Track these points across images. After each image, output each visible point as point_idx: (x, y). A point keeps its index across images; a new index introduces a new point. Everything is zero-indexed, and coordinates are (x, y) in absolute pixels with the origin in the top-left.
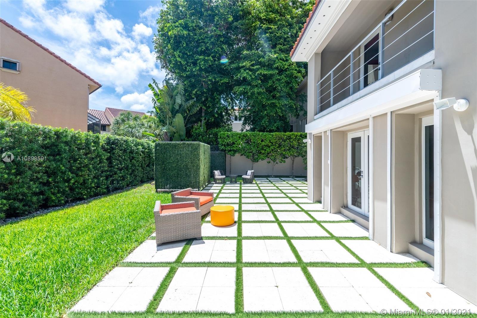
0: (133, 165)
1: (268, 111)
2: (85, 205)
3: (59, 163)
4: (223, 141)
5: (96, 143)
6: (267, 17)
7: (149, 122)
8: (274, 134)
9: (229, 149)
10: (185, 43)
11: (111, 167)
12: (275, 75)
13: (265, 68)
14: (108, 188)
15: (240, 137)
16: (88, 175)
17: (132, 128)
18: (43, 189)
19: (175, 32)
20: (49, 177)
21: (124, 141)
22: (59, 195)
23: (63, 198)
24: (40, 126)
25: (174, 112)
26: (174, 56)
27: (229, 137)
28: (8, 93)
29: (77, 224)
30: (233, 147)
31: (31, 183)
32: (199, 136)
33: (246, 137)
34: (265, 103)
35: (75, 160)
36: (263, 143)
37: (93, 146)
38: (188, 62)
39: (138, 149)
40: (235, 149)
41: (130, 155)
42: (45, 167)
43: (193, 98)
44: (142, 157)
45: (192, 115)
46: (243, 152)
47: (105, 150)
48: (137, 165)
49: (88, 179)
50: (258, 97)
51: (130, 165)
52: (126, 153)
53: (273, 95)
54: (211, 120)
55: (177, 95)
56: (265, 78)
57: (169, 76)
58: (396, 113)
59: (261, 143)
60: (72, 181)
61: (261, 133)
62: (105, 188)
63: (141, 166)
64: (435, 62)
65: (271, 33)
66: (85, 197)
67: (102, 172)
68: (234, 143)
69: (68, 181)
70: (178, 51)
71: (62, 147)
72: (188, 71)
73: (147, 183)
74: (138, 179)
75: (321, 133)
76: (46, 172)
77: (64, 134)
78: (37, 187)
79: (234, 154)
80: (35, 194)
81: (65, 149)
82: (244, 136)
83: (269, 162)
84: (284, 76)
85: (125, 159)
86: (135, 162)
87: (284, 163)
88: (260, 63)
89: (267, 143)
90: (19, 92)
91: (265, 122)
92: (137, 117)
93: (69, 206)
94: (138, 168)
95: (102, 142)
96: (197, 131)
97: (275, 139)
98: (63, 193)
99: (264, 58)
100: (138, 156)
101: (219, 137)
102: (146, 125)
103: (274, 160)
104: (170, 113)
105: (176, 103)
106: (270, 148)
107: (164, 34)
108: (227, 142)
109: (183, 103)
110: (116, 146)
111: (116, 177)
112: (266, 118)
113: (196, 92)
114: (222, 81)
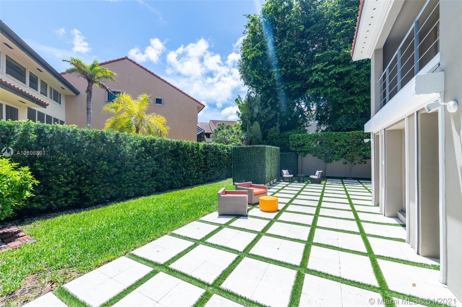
0: (221, 164)
1: (345, 109)
2: (190, 189)
3: (178, 162)
4: (294, 143)
5: (198, 148)
6: (342, 14)
7: (237, 129)
8: (351, 133)
9: (300, 150)
10: (261, 62)
11: (206, 165)
12: (352, 71)
13: (341, 66)
14: (204, 179)
15: (310, 139)
16: (193, 170)
17: (225, 135)
18: (170, 177)
19: (253, 55)
20: (173, 170)
21: (215, 147)
22: (178, 181)
23: (180, 184)
24: (169, 140)
25: (252, 120)
26: (252, 74)
27: (299, 139)
28: (158, 119)
29: (183, 198)
30: (304, 148)
31: (166, 173)
32: (273, 139)
33: (317, 138)
34: (341, 102)
35: (186, 160)
36: (337, 143)
37: (196, 151)
38: (263, 77)
39: (224, 152)
40: (305, 150)
41: (218, 156)
42: (172, 164)
43: (269, 106)
44: (227, 158)
45: (269, 121)
46: (315, 152)
47: (203, 153)
48: (223, 164)
49: (193, 173)
50: (332, 96)
51: (218, 164)
52: (216, 155)
53: (351, 91)
54: (285, 124)
55: (255, 106)
56: (341, 76)
57: (251, 90)
58: (421, 113)
59: (334, 143)
60: (184, 173)
61: (334, 133)
62: (203, 180)
63: (227, 165)
64: (440, 64)
65: (346, 28)
66: (191, 184)
67: (201, 168)
68: (304, 145)
69: (182, 173)
70: (255, 70)
71: (179, 152)
72: (264, 84)
73: (230, 178)
74: (224, 175)
75: (379, 132)
76: (172, 167)
77: (181, 144)
78: (168, 176)
79: (305, 155)
80: (167, 179)
81: (181, 153)
82: (315, 137)
83: (346, 163)
84: (365, 69)
85: (215, 160)
86: (222, 162)
87: (365, 164)
88: (335, 62)
89: (342, 142)
90: (163, 118)
91: (341, 120)
92: (229, 126)
93: (183, 189)
94: (224, 166)
95: (201, 148)
96: (271, 135)
97: (352, 138)
98: (180, 180)
99: (338, 55)
100: (224, 157)
101: (290, 139)
102: (235, 132)
103: (352, 160)
104: (249, 122)
105: (254, 113)
106: (345, 148)
107: (245, 59)
108: (298, 144)
109: (261, 112)
110: (209, 150)
111: (209, 172)
112: (343, 116)
113: (271, 101)
114: (294, 87)
